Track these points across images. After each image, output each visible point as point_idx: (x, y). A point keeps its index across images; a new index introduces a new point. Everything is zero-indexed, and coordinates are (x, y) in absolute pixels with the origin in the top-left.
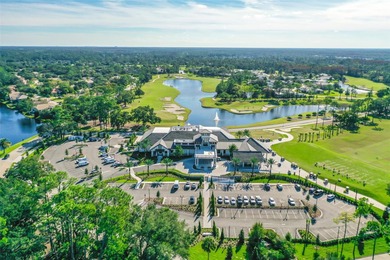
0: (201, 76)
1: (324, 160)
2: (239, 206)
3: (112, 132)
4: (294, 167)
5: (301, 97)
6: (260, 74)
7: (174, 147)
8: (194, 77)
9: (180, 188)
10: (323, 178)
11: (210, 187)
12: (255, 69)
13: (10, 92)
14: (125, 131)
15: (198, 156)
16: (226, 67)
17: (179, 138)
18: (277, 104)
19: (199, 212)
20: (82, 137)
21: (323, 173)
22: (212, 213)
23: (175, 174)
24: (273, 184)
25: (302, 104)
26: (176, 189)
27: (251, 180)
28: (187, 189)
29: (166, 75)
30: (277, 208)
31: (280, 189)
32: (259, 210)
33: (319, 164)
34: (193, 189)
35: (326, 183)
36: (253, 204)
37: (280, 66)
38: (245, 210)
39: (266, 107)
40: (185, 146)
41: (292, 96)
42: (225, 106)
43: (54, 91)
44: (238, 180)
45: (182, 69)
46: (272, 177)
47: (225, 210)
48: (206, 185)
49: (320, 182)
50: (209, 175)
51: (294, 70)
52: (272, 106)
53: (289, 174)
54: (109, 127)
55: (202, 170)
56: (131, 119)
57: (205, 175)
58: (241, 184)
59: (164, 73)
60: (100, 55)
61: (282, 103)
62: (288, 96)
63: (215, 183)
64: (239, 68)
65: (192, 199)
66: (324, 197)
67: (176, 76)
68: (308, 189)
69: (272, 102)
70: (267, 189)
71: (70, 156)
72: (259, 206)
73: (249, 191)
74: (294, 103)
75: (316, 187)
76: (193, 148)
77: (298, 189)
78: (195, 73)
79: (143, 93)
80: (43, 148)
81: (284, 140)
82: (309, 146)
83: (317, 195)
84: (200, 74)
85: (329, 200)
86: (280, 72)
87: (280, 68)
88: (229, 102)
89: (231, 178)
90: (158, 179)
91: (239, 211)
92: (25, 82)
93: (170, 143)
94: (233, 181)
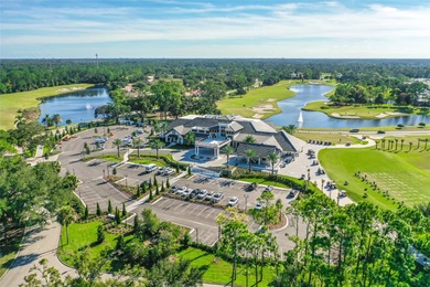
7: (189, 133)
9: (153, 173)
11: (184, 177)
15: (199, 143)
19: (136, 197)
21: (354, 185)
22: (149, 200)
23: (165, 160)
24: (263, 186)
26: (148, 173)
27: (242, 178)
28: (158, 174)
29: (299, 81)
34: (165, 175)
35: (341, 196)
36: (207, 200)
40: (199, 134)
44: (226, 175)
46: (271, 179)
48: (184, 173)
49: (335, 193)
58: (225, 179)
63: (194, 174)
69: (402, 110)
70: (249, 189)
72: (211, 203)
81: (354, 146)
89: (219, 171)
93: (188, 130)
94: (219, 174)
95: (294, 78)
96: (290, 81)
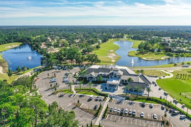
0: (135, 39)
1: (187, 92)
2: (121, 114)
3: (76, 66)
4: (165, 94)
5: (188, 52)
6: (168, 39)
7: (98, 76)
8: (131, 40)
9: (93, 99)
10: (182, 103)
11: (110, 101)
12: (166, 36)
13: (41, 45)
14: (82, 66)
15: (109, 82)
16: (149, 35)
17: (102, 72)
18: (172, 56)
19: (96, 115)
20: (60, 68)
21: (184, 100)
22: (104, 117)
23: (94, 91)
24: (148, 104)
25: (187, 57)
26: (91, 100)
27: (135, 99)
28: (96, 100)
29: (116, 39)
30: (144, 119)
31: (151, 107)
32: (132, 119)
33: (183, 94)
34: (100, 100)
35: (183, 107)
36: (130, 114)
37: (181, 35)
38: (124, 117)
39: (164, 57)
40: (104, 76)
41: (182, 52)
42: (140, 56)
43: (60, 45)
44: (128, 98)
45: (125, 36)
46: (149, 99)
47: (112, 116)
48: (108, 99)
49: (179, 106)
50: (112, 94)
51: (189, 38)
52: (168, 57)
53: (161, 98)
54: (75, 64)
55: (109, 90)
56: (85, 60)
57: (110, 93)
58: (128, 101)
59: (116, 38)
60: (90, 29)
61: (175, 55)
62: (179, 52)
63: (113, 99)
64: (157, 36)
65: (96, 107)
66: (179, 116)
67: (121, 39)
68: (169, 109)
69: (169, 55)
70: (143, 106)
71: (50, 76)
72: (133, 116)
73: (131, 106)
74: (182, 56)
75: (175, 109)
76: (108, 77)
77: (163, 109)
78: (132, 38)
79: (100, 47)
80: (41, 72)
81: (167, 77)
82: (181, 82)
83: (174, 114)
84: (134, 38)
85: (181, 119)
86: (180, 38)
87: (181, 36)
88: (143, 53)
89: (124, 97)
90: (85, 93)
91: (120, 117)
92: (50, 40)
93: (97, 74)
94: (124, 98)
95: (113, 38)
96: (112, 39)
